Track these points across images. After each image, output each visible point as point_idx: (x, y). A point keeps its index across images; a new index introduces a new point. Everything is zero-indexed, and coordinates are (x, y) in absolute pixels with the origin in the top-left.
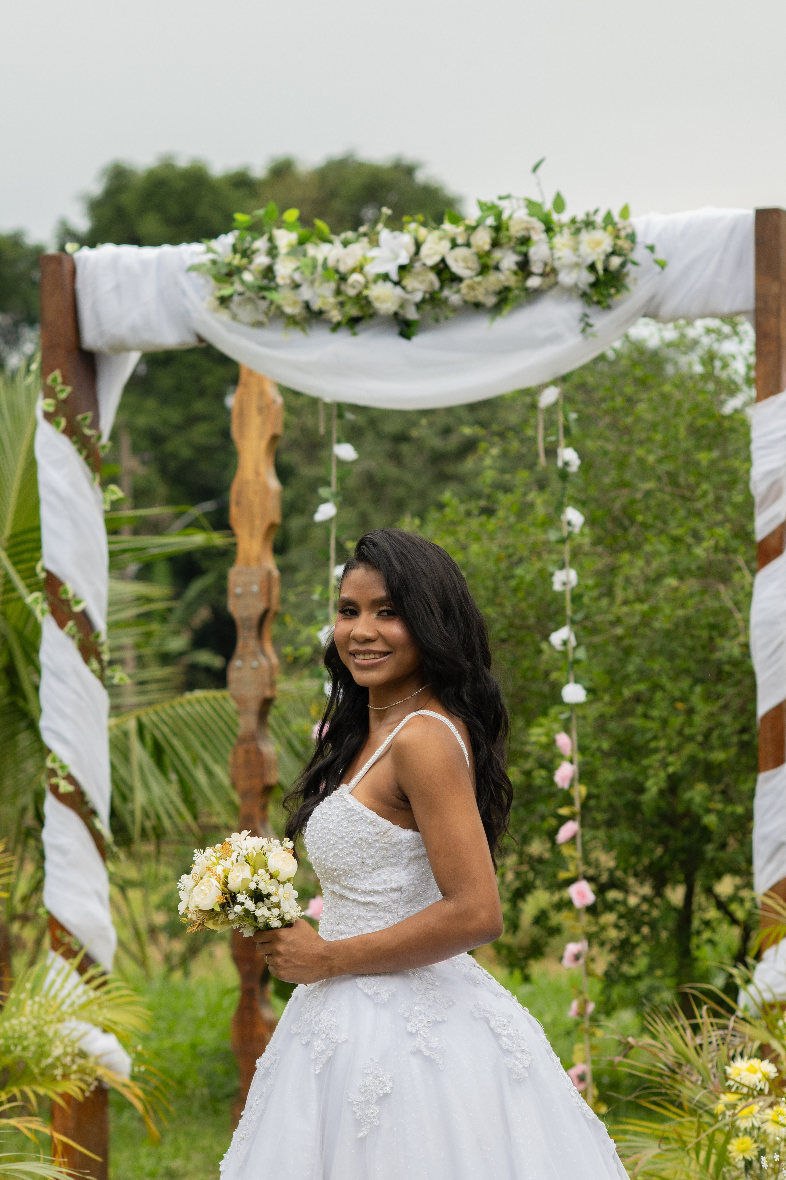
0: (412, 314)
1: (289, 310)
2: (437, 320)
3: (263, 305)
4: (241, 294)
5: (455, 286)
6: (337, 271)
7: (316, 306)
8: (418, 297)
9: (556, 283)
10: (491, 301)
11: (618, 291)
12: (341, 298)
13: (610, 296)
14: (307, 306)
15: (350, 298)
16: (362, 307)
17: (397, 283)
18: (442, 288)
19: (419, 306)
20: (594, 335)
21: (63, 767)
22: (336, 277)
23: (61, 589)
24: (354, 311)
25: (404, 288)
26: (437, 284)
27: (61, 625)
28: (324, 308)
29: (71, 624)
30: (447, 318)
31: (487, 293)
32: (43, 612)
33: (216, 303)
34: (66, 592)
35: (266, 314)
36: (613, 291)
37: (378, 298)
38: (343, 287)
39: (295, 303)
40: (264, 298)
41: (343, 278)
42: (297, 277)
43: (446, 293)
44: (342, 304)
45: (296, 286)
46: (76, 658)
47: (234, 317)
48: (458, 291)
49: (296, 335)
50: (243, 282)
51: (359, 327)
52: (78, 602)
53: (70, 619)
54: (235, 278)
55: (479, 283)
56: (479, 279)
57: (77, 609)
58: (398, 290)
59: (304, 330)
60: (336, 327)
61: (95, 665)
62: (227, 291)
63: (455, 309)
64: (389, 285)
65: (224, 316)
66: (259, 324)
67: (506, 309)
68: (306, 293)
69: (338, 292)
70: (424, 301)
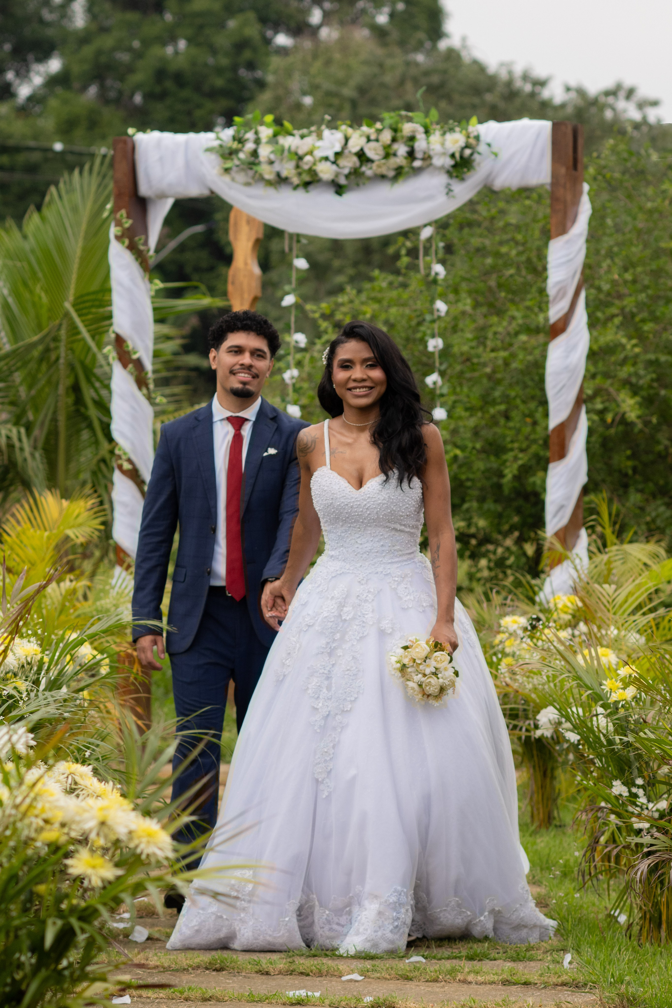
0: (342, 181)
1: (267, 176)
2: (358, 185)
3: (251, 173)
4: (237, 166)
5: (369, 165)
6: (296, 154)
7: (284, 174)
8: (346, 171)
9: (431, 165)
10: (391, 174)
11: (469, 170)
12: (299, 170)
13: (464, 173)
14: (278, 175)
15: (305, 171)
16: (312, 176)
17: (334, 163)
18: (361, 165)
19: (347, 176)
20: (454, 197)
21: (125, 453)
22: (296, 157)
23: (125, 345)
24: (307, 178)
25: (338, 165)
26: (358, 164)
27: (125, 366)
28: (290, 176)
29: (130, 366)
30: (364, 184)
31: (389, 169)
32: (114, 358)
33: (222, 171)
34: (128, 346)
35: (253, 178)
36: (465, 170)
37: (322, 171)
38: (301, 164)
39: (271, 173)
40: (251, 169)
41: (301, 158)
42: (272, 157)
43: (364, 169)
44: (300, 174)
45: (271, 163)
46: (134, 387)
47: (233, 180)
48: (371, 168)
49: (271, 191)
50: (239, 159)
51: (311, 188)
52: (135, 353)
53: (130, 363)
54: (234, 157)
55: (384, 164)
56: (383, 161)
57: (135, 357)
58: (334, 167)
59: (276, 188)
60: (296, 188)
61: (145, 391)
62: (229, 165)
63: (370, 179)
64: (328, 164)
65: (227, 178)
66: (248, 184)
67: (401, 180)
68: (277, 167)
69: (298, 167)
70: (350, 173)
